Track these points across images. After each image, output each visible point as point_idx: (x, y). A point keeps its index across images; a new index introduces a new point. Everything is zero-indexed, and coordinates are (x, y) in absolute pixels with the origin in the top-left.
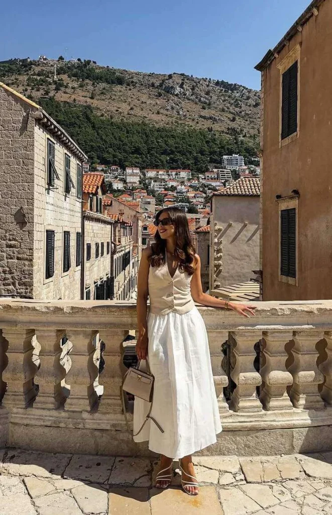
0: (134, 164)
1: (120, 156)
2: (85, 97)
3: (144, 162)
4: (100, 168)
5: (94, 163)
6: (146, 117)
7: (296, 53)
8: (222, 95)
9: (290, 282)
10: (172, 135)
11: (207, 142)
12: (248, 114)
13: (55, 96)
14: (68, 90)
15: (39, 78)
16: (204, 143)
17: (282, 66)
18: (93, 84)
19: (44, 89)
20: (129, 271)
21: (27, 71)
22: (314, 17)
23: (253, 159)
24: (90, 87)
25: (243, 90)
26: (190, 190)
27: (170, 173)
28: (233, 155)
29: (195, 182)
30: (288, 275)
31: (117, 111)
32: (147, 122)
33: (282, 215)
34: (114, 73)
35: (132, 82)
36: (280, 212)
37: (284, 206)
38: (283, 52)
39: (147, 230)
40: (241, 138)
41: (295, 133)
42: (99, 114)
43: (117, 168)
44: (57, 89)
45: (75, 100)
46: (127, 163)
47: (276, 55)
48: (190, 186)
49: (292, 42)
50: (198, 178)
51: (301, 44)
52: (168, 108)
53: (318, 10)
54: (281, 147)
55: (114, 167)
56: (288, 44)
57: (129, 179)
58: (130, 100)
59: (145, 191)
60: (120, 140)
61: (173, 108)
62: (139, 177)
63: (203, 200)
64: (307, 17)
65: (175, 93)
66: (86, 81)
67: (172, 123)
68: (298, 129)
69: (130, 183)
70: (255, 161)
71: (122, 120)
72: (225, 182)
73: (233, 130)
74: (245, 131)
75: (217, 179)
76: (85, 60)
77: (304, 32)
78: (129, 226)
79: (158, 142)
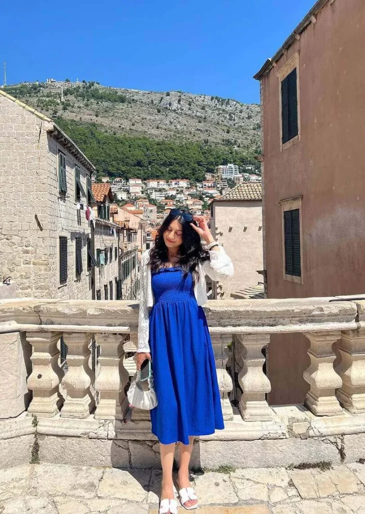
0: (136, 175)
1: (123, 169)
2: (90, 115)
3: (145, 173)
4: (105, 180)
5: (100, 176)
6: (146, 132)
7: (294, 61)
8: (217, 109)
9: (295, 281)
10: (171, 148)
11: (204, 153)
12: (241, 126)
13: (62, 115)
14: (75, 110)
15: (47, 99)
16: (201, 154)
17: (280, 74)
18: (98, 103)
19: (52, 109)
20: (135, 275)
21: (37, 93)
22: (312, 25)
23: (247, 168)
24: (95, 106)
25: (236, 104)
26: (189, 198)
27: (170, 183)
28: (228, 164)
29: (193, 191)
30: (292, 274)
31: (120, 127)
32: (147, 137)
33: (285, 215)
34: (116, 92)
35: (133, 100)
36: (283, 214)
37: (287, 207)
38: (282, 60)
39: (150, 236)
40: (236, 148)
41: (296, 137)
42: (103, 131)
43: (121, 180)
44: (65, 109)
45: (81, 118)
46: (129, 175)
47: (274, 64)
48: (189, 195)
49: (291, 50)
50: (196, 186)
51: (299, 52)
52: (166, 123)
53: (316, 18)
54: (282, 151)
55: (118, 179)
56: (286, 53)
57: (132, 190)
58: (131, 116)
59: (147, 200)
60: (123, 153)
61: (171, 123)
62: (141, 188)
63: (200, 207)
64: (305, 25)
65: (173, 109)
66: (91, 101)
67: (171, 136)
68: (299, 132)
69: (133, 193)
70: (248, 170)
71: (125, 135)
72: (221, 190)
73: (228, 141)
74: (239, 141)
75: (214, 187)
76: (89, 82)
77: (302, 40)
78: (134, 233)
79: (158, 155)
